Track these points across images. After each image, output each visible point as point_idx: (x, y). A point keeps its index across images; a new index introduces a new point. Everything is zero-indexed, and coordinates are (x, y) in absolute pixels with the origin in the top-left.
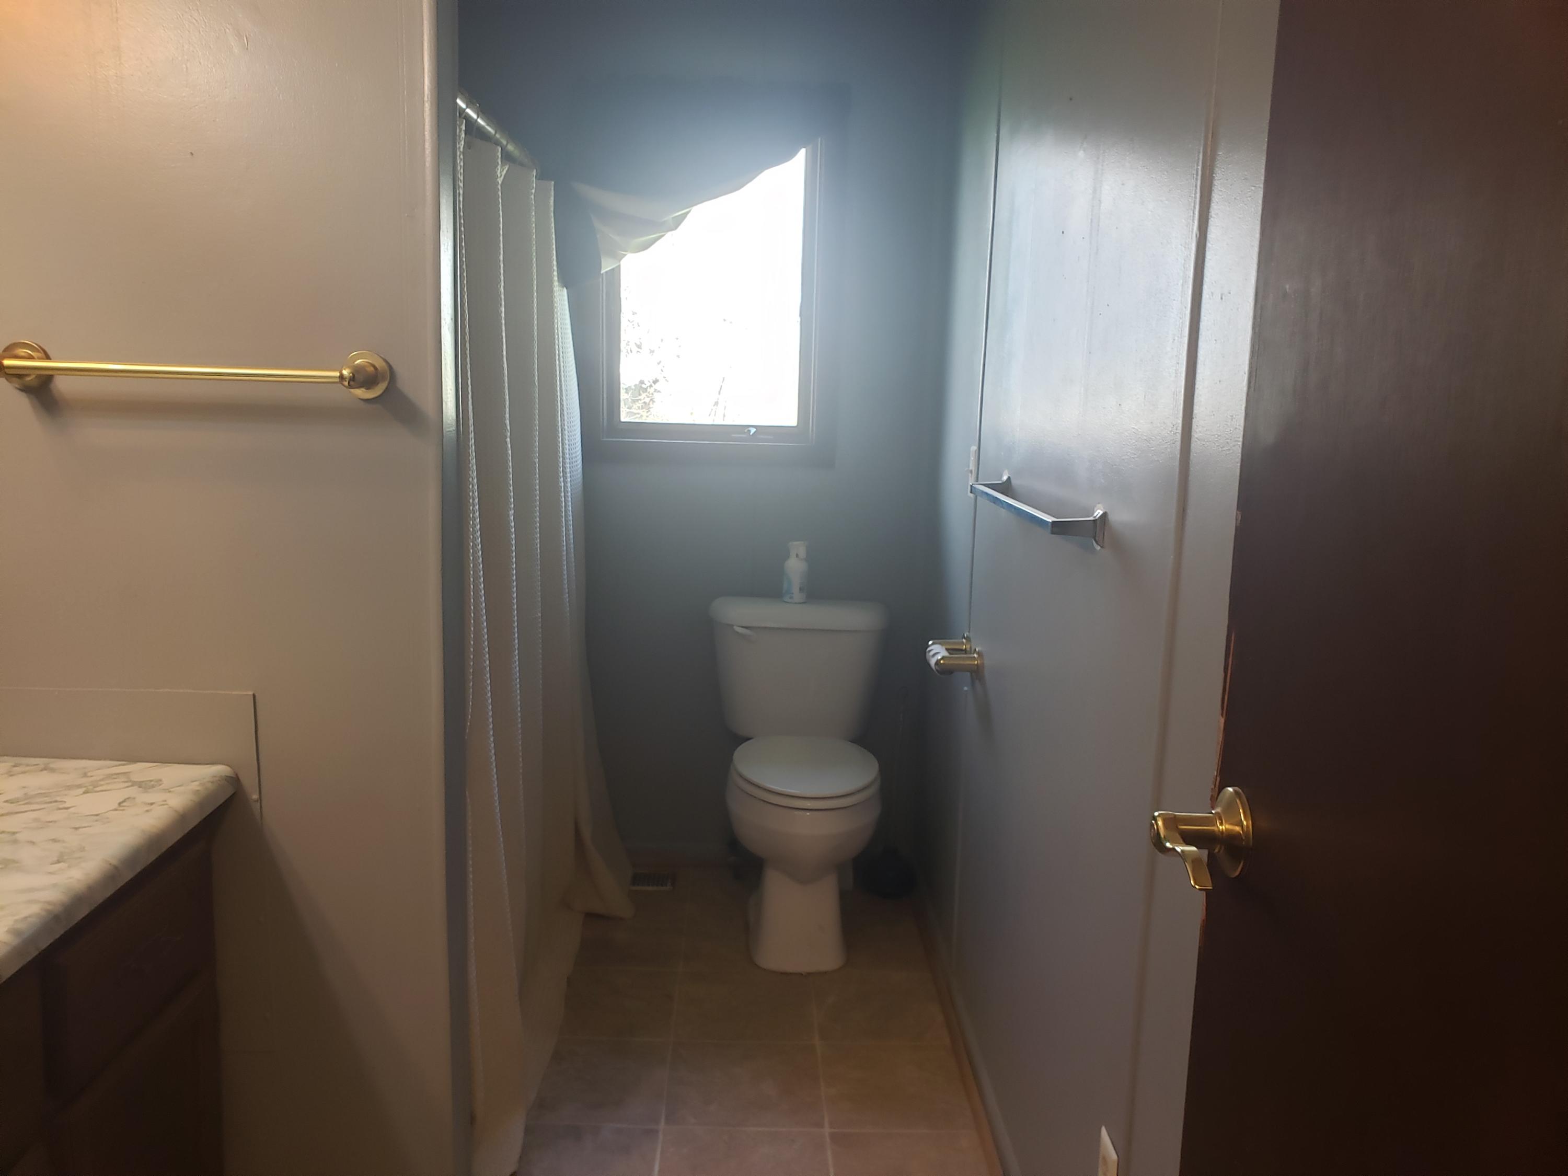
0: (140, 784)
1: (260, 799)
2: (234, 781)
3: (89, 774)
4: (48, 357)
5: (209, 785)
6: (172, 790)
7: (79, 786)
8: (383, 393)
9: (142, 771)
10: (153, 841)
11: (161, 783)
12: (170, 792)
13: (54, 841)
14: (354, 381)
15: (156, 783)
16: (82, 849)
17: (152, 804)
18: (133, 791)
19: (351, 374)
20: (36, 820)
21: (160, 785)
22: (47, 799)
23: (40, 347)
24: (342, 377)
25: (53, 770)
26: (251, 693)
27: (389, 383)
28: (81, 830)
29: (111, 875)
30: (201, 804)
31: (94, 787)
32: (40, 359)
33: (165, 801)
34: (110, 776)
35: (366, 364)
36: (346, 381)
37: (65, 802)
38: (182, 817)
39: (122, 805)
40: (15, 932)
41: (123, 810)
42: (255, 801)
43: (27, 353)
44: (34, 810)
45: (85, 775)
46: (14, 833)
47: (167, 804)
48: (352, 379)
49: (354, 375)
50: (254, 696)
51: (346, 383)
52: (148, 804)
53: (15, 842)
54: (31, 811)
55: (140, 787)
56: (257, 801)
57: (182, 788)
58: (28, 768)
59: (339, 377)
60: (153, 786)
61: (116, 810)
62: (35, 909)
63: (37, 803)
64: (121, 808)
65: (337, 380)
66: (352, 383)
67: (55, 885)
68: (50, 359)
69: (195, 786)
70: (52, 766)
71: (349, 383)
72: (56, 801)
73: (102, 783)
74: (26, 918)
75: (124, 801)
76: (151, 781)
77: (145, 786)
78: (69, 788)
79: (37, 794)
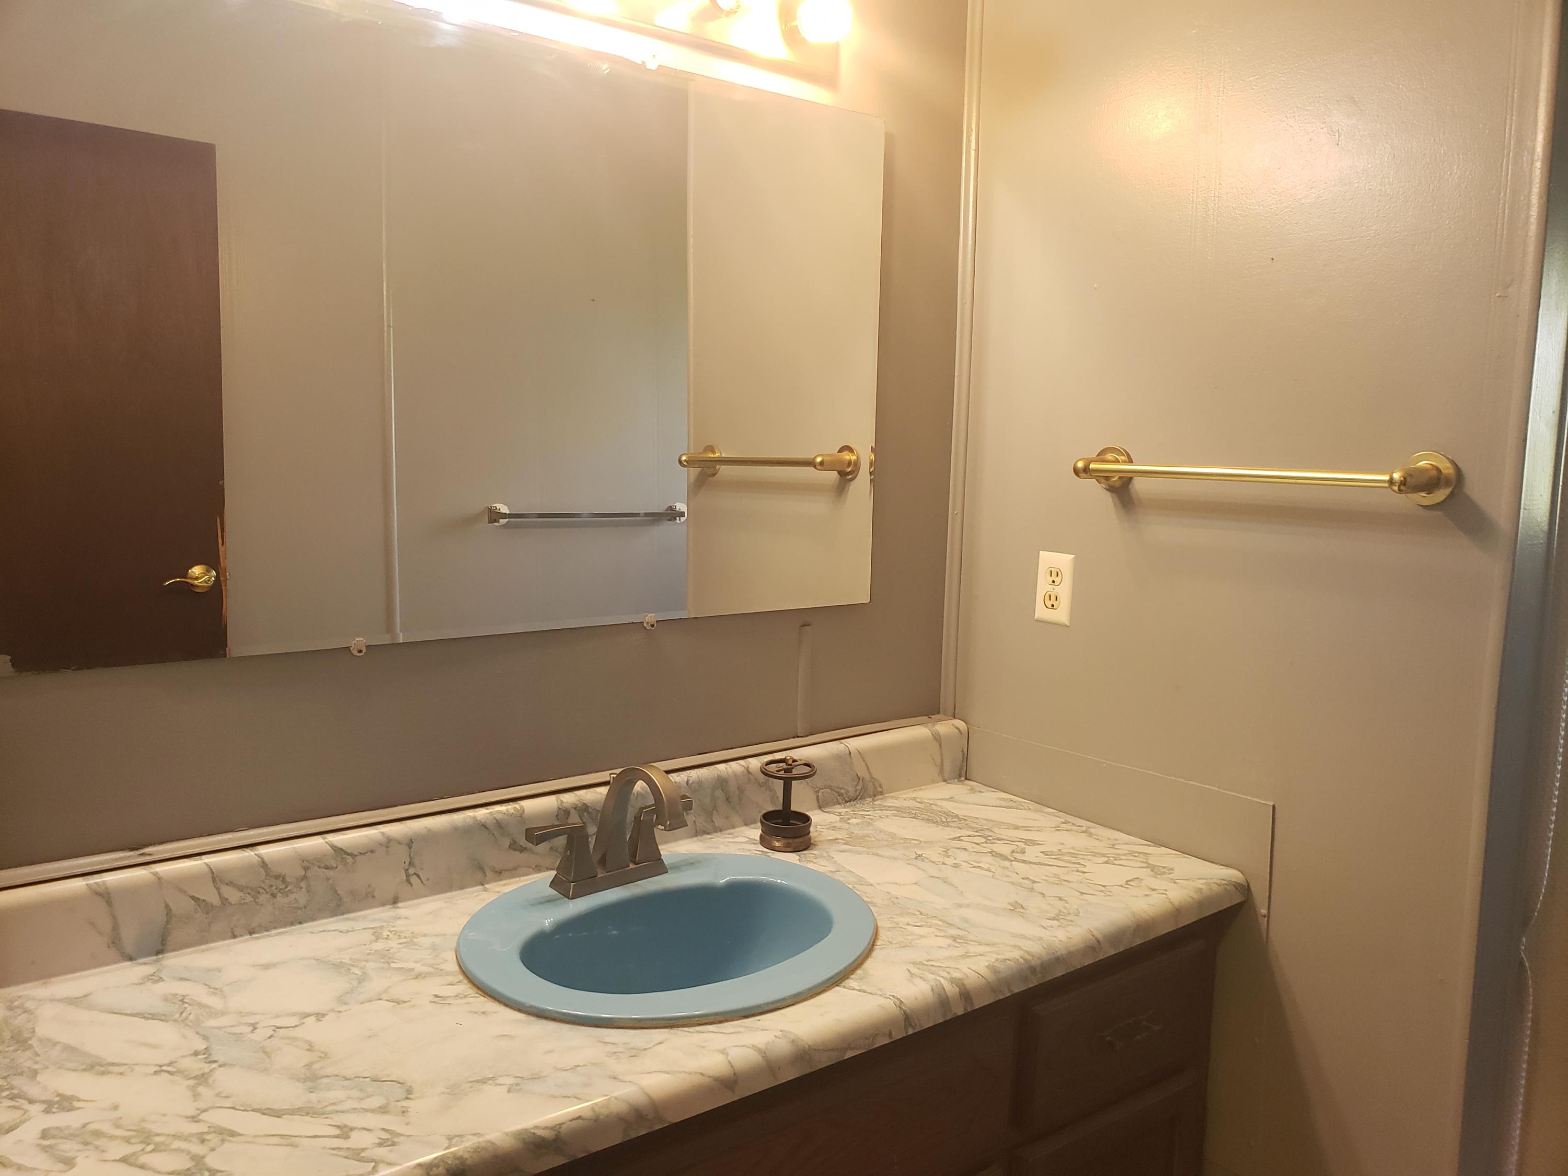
0: (1152, 868)
1: (1268, 916)
2: (1245, 889)
3: (1116, 847)
4: (1130, 461)
5: (1215, 887)
6: (1177, 881)
7: (1103, 855)
8: (1445, 499)
9: (1161, 855)
10: (1141, 926)
11: (1171, 872)
12: (1175, 883)
13: (1060, 899)
14: (1405, 484)
15: (1167, 871)
16: (1077, 914)
17: (1154, 890)
18: (1144, 873)
19: (1402, 479)
20: (1056, 876)
21: (1170, 874)
22: (1074, 860)
23: (1124, 450)
24: (1391, 482)
25: (1090, 835)
26: (1272, 804)
27: (1454, 489)
28: (1085, 895)
29: (1093, 947)
30: (1201, 904)
31: (1115, 860)
32: (1124, 462)
33: (1166, 890)
34: (1131, 853)
35: (1429, 466)
36: (1396, 486)
37: (1085, 866)
38: (1178, 912)
39: (1129, 883)
40: (993, 969)
41: (1127, 888)
42: (1262, 916)
43: (1115, 457)
44: (1059, 866)
45: (1113, 846)
46: (1034, 882)
47: (1166, 894)
48: (1403, 483)
49: (1405, 478)
50: (1274, 807)
51: (1396, 488)
52: (1151, 889)
53: (1032, 889)
54: (1056, 866)
55: (1152, 870)
56: (1265, 916)
57: (1188, 882)
58: (1074, 827)
59: (1388, 481)
60: (1164, 873)
61: (1122, 886)
62: (1016, 954)
63: (1063, 861)
64: (1126, 886)
65: (1386, 485)
66: (1402, 487)
67: (1041, 939)
68: (1132, 462)
69: (1199, 884)
70: (1092, 830)
71: (1399, 487)
72: (1079, 864)
73: (1122, 857)
74: (1005, 960)
75: (1132, 880)
76: (1164, 867)
77: (1156, 871)
78: (1095, 854)
79: (1068, 853)
